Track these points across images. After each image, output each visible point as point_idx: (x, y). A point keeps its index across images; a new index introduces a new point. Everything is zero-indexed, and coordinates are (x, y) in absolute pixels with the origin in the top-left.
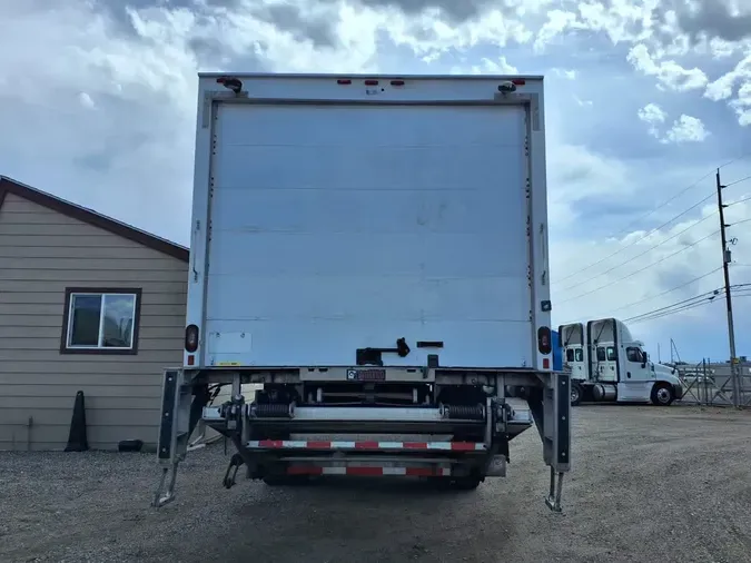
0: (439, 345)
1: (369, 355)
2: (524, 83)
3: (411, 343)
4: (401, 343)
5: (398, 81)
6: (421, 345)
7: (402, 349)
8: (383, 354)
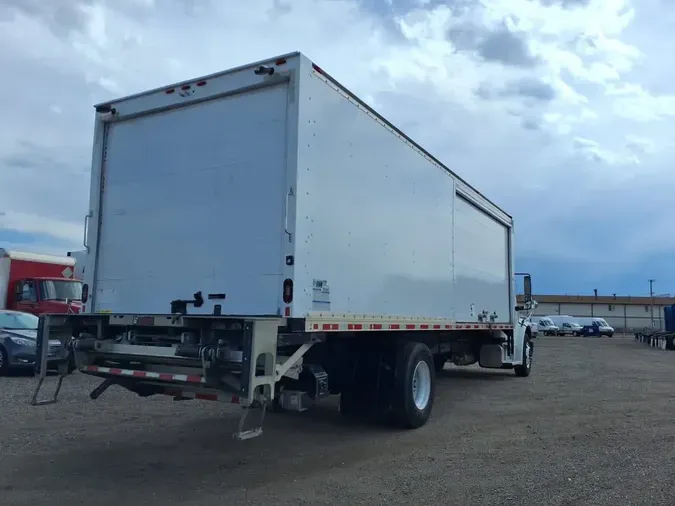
0: (222, 296)
1: (179, 306)
2: (285, 62)
3: (205, 297)
4: (198, 296)
5: (201, 82)
6: (212, 296)
7: (198, 301)
8: (188, 305)
